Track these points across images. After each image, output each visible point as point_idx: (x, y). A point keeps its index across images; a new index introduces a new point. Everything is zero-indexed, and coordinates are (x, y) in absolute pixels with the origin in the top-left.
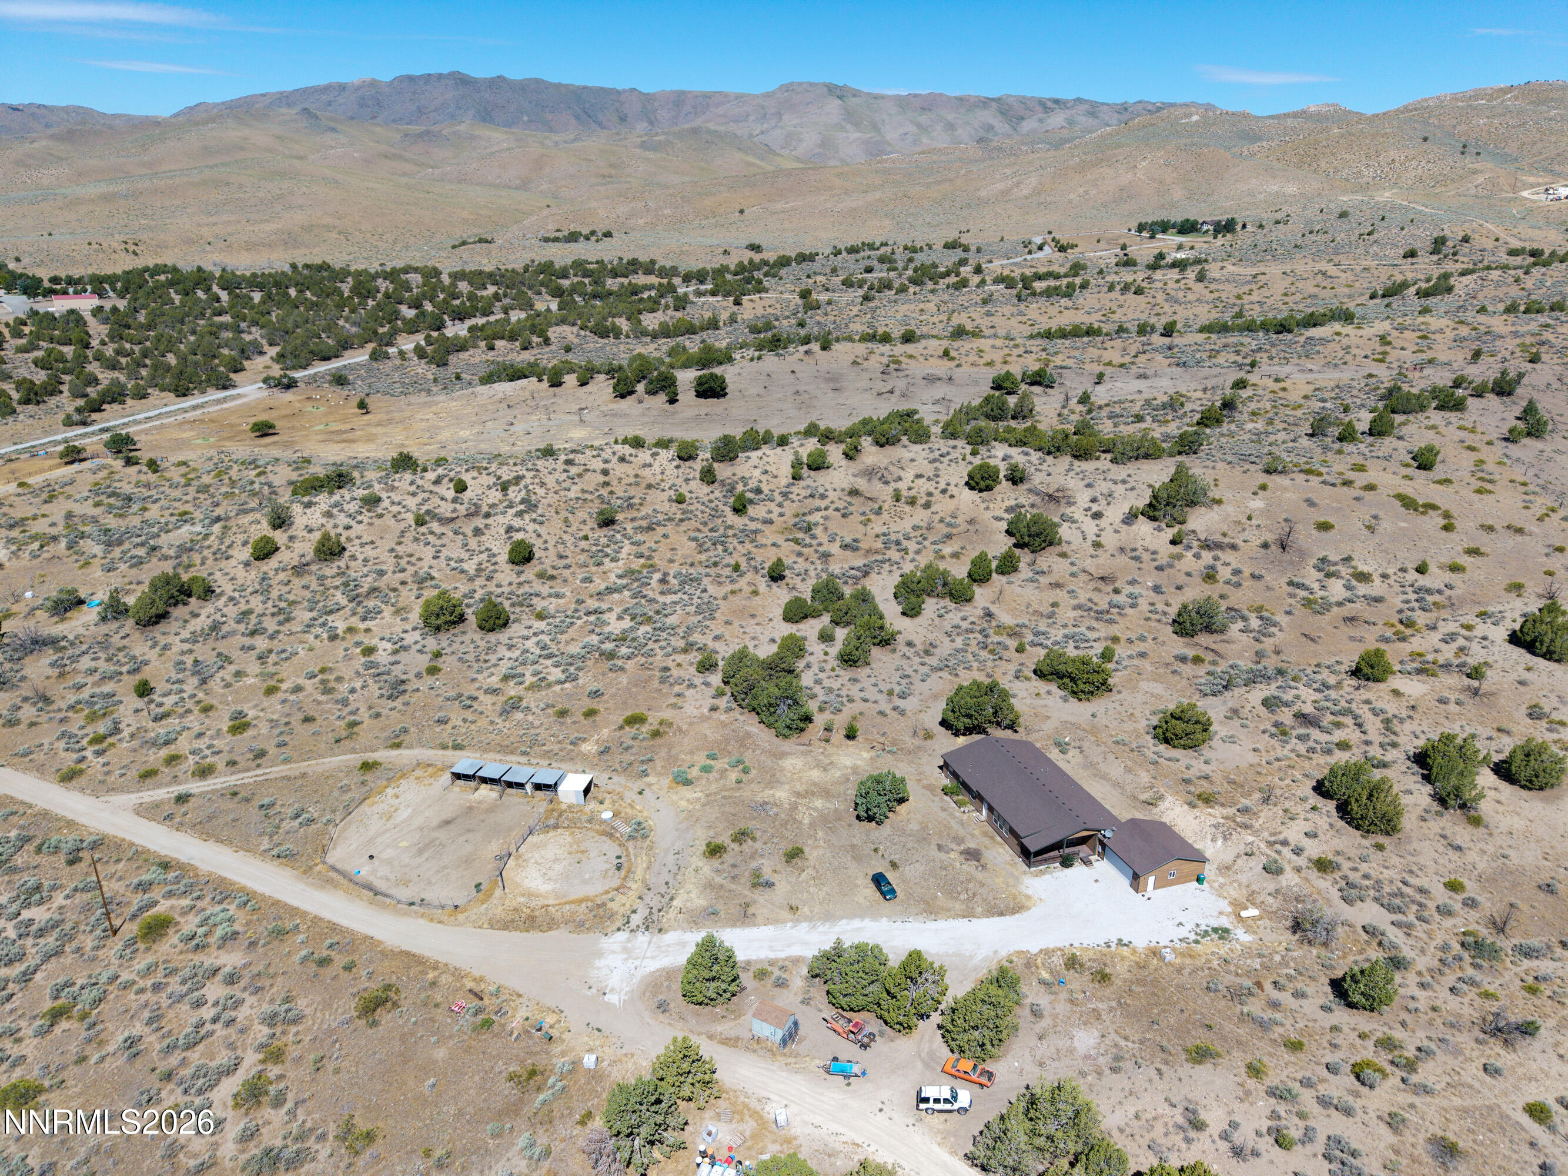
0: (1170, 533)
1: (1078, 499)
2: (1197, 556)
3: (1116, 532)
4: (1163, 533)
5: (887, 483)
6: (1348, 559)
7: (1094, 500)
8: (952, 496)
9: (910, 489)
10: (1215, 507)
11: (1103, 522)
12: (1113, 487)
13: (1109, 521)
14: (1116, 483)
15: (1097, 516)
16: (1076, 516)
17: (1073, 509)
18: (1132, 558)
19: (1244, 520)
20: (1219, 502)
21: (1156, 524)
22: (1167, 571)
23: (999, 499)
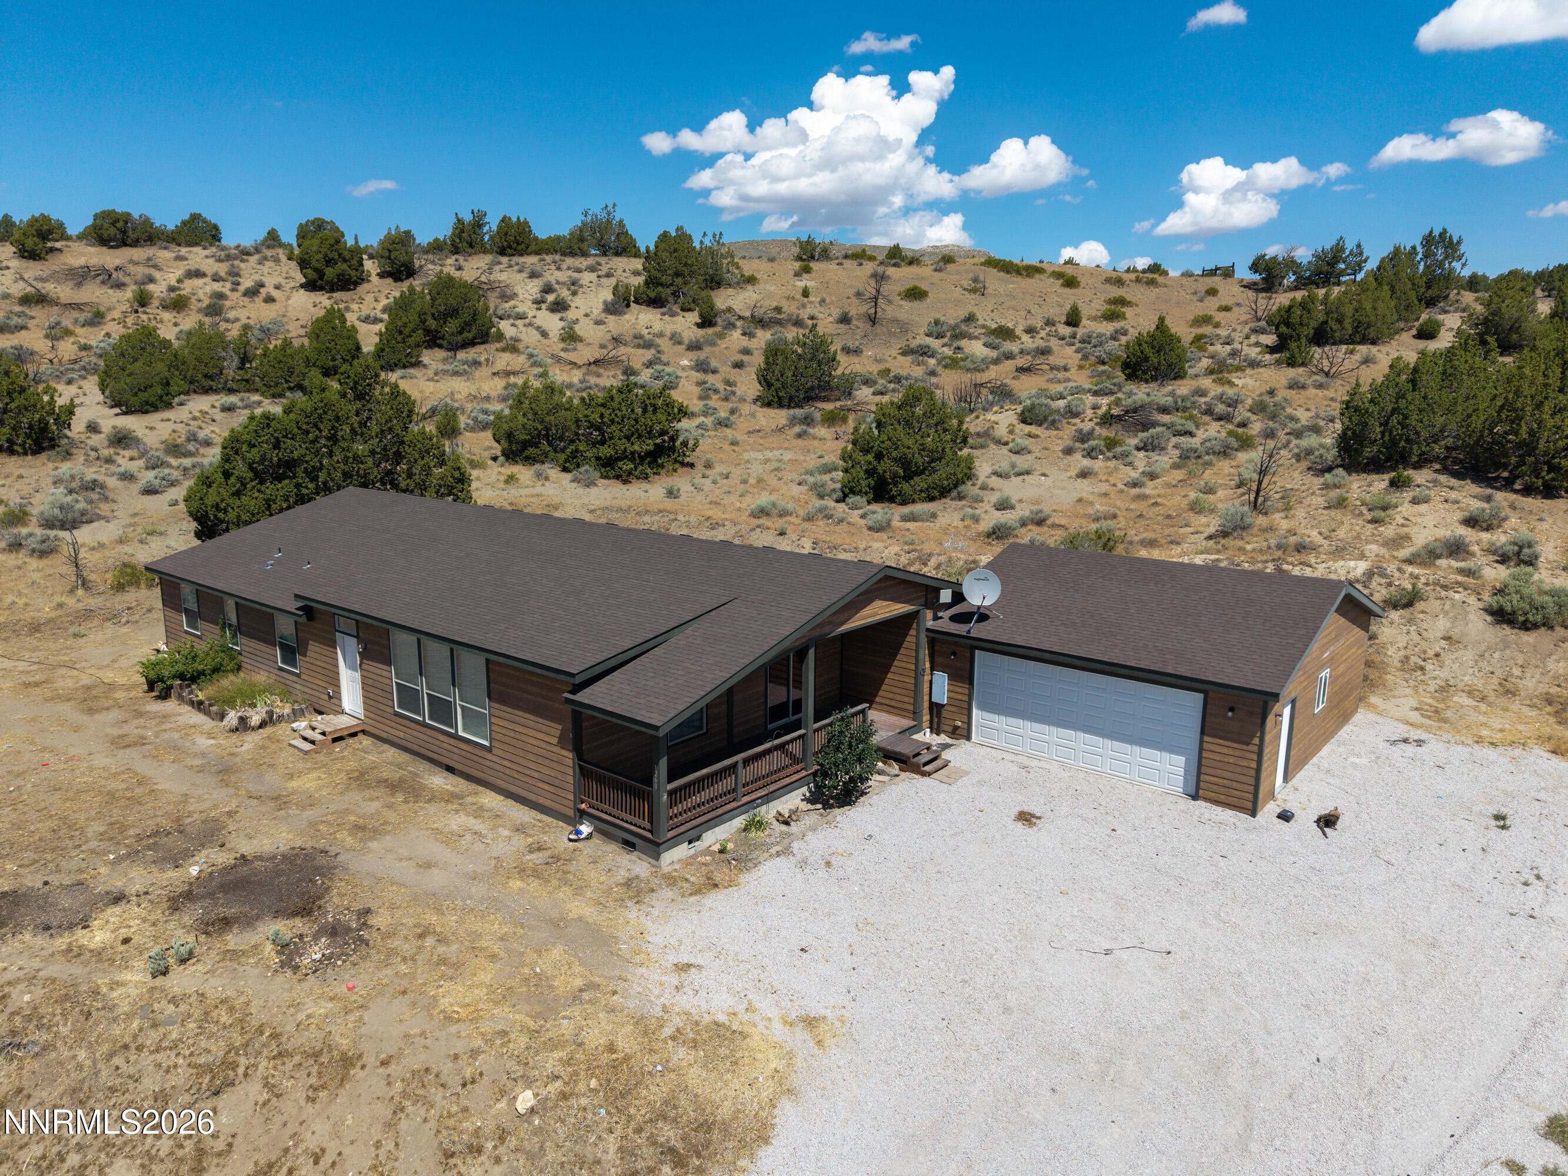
0: (694, 317)
1: (518, 289)
2: (748, 334)
3: (598, 323)
4: (679, 319)
5: (119, 286)
6: (970, 319)
7: (548, 289)
8: (270, 300)
9: (172, 289)
10: (749, 287)
11: (571, 315)
12: (576, 275)
13: (582, 312)
14: (579, 271)
15: (559, 307)
16: (520, 309)
17: (512, 303)
18: (639, 346)
19: (799, 296)
20: (751, 280)
21: (663, 310)
22: (707, 349)
23: (369, 298)
